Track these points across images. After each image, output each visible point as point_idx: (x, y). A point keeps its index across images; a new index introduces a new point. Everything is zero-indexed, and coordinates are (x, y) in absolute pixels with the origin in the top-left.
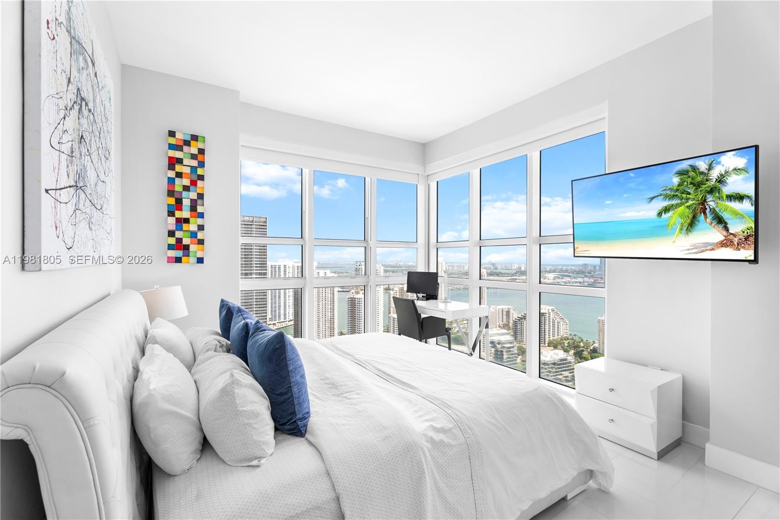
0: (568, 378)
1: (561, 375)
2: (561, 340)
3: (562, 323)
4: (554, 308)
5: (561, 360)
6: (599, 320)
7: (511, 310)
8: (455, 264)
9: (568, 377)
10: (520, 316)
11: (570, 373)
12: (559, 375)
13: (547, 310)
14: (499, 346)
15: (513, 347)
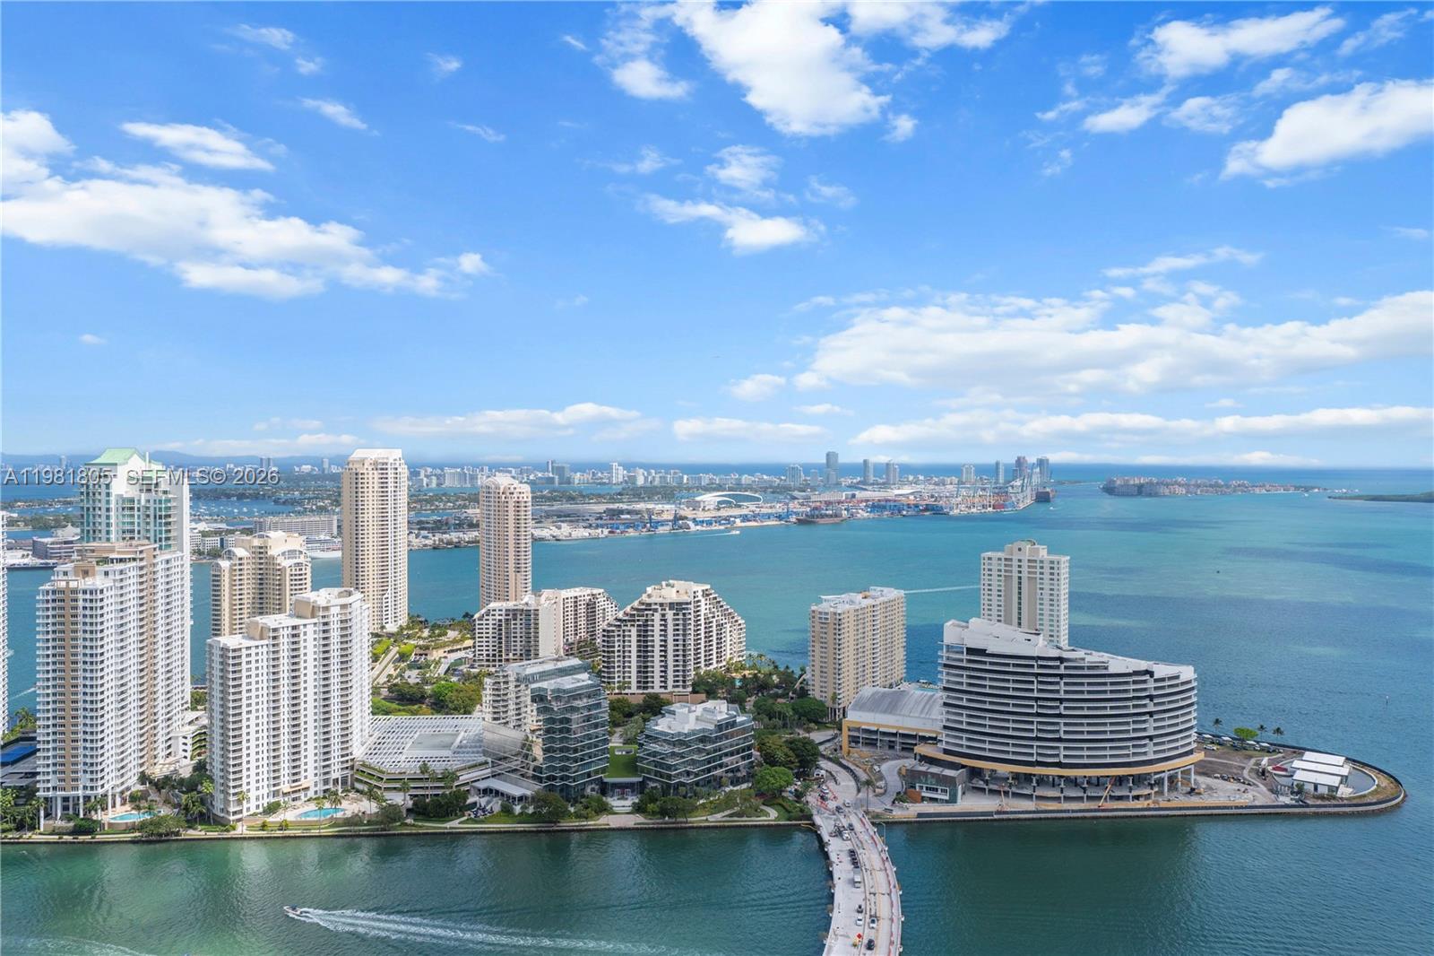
0: (739, 775)
1: (721, 766)
2: (728, 670)
3: (728, 625)
4: (708, 587)
5: (720, 727)
6: (814, 611)
7: (601, 599)
8: (447, 470)
9: (738, 769)
10: (620, 615)
11: (743, 758)
12: (715, 768)
13: (693, 595)
14: (555, 706)
15: (598, 705)
